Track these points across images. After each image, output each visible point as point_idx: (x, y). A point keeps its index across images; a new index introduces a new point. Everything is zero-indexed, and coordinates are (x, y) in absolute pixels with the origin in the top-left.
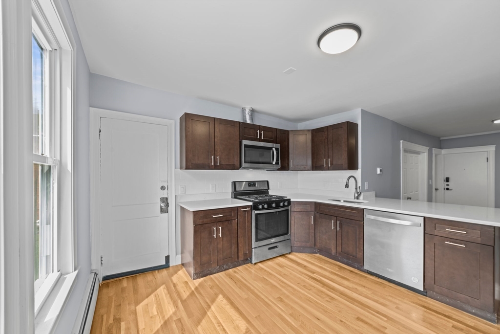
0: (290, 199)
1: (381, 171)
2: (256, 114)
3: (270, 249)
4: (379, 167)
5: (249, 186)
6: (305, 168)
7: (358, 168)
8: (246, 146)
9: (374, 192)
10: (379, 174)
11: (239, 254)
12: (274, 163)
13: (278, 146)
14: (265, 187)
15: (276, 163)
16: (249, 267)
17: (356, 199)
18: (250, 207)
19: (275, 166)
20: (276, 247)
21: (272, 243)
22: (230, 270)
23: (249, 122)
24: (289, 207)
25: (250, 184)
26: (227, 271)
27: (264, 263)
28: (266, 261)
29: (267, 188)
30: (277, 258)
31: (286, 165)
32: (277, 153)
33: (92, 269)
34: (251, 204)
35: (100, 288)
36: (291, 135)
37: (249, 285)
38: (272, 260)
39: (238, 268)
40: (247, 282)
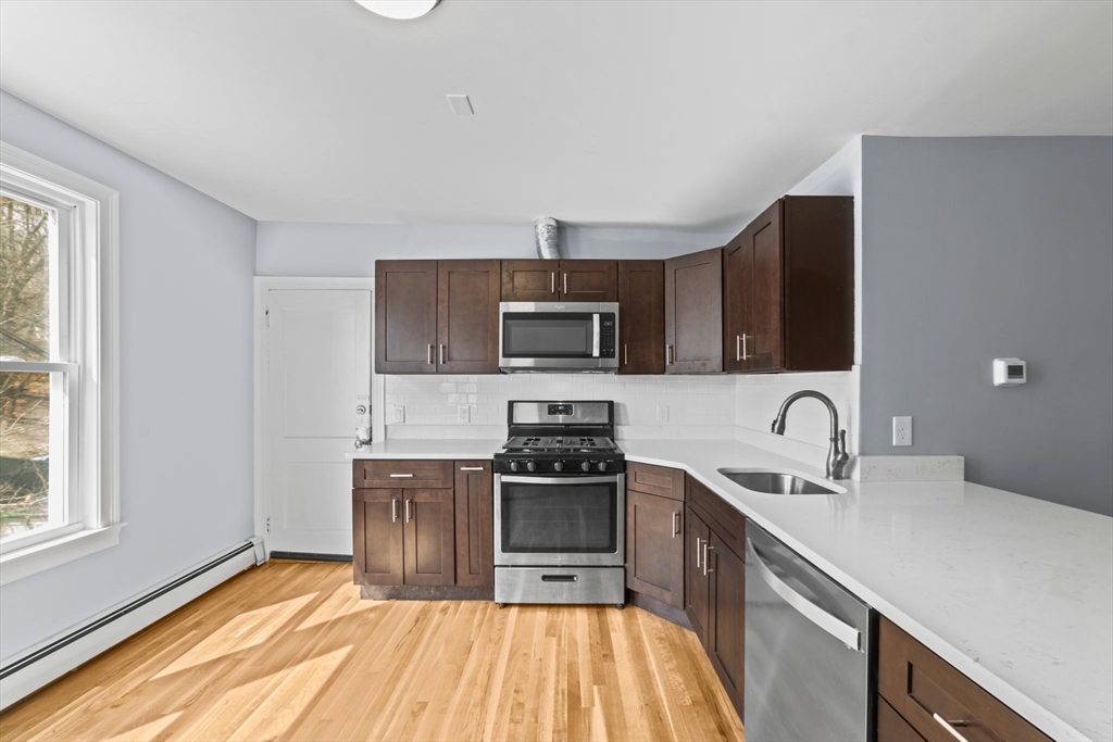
0: (623, 455)
1: (1014, 371)
2: (569, 233)
3: (545, 578)
4: (1001, 356)
5: (550, 412)
6: (704, 364)
7: (851, 362)
8: (507, 316)
9: (962, 458)
10: (1002, 386)
11: (459, 571)
12: (596, 353)
13: (613, 307)
14: (601, 416)
15: (602, 355)
16: (485, 608)
17: (831, 478)
18: (489, 466)
19: (602, 362)
20: (570, 578)
21: (557, 566)
22: (445, 602)
23: (547, 254)
24: (619, 478)
25: (553, 408)
26: (435, 603)
27: (530, 609)
28: (538, 609)
29: (606, 421)
30: (572, 610)
31: (654, 358)
32: (608, 327)
33: (253, 536)
34: (492, 457)
35: (254, 568)
36: (669, 273)
37: (421, 647)
38: (556, 609)
39: (464, 603)
40: (430, 639)
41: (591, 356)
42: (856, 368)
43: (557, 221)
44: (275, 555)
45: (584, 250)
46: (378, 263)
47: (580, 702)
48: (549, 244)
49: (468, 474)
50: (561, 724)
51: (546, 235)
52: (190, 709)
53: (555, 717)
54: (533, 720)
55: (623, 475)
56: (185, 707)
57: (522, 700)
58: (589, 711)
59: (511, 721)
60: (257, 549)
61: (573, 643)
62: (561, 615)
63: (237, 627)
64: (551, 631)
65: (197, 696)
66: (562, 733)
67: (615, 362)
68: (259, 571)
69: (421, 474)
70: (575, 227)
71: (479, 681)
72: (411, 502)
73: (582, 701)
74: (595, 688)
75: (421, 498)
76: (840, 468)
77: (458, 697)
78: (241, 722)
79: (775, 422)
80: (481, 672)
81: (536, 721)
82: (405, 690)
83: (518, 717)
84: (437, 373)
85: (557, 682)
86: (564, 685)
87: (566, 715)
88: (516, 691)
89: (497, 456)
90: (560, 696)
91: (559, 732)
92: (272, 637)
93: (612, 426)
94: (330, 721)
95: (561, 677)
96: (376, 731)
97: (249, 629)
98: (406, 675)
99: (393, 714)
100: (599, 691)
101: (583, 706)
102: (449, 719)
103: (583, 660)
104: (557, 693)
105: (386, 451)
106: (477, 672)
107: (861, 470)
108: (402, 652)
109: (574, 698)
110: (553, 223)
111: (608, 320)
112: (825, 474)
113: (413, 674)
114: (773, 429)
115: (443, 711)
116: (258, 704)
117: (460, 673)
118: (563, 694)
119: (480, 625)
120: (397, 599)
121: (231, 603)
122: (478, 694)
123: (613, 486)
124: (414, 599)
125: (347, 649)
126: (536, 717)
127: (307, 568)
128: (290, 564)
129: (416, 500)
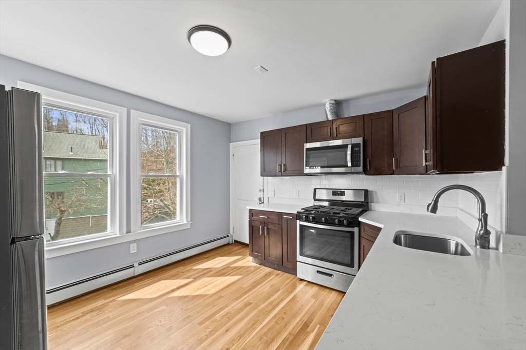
3: (318, 272)
8: (308, 150)
11: (284, 260)
12: (349, 164)
13: (359, 140)
14: (360, 197)
15: (353, 165)
16: (293, 279)
17: (478, 247)
18: (295, 216)
19: (353, 169)
20: (330, 275)
21: (324, 268)
22: (280, 272)
23: (330, 118)
24: (356, 230)
25: (335, 193)
26: (276, 271)
27: (312, 285)
28: (315, 286)
29: (363, 200)
30: (331, 291)
31: (386, 166)
32: (356, 151)
33: (229, 233)
34: (296, 213)
35: (228, 244)
36: (396, 116)
37: (261, 285)
38: (323, 288)
39: (286, 274)
40: (267, 283)
41: (346, 166)
42: (504, 168)
43: (335, 100)
44: (236, 241)
45: (352, 111)
46: (262, 133)
47: (308, 328)
48: (331, 112)
49: (287, 219)
50: (294, 332)
51: (329, 109)
52: (196, 279)
53: (293, 328)
54: (284, 325)
55: (358, 228)
56: (195, 278)
57: (284, 317)
58: (309, 333)
59: (276, 322)
60: (230, 238)
61: (321, 304)
62: (324, 292)
63: (215, 261)
64: (315, 296)
65: (198, 277)
66: (292, 336)
67: (360, 169)
68: (230, 246)
69: (271, 217)
70: (347, 101)
71: (273, 304)
72: (267, 228)
73: (309, 328)
74: (318, 326)
75: (271, 227)
76: (483, 240)
77: (263, 306)
78: (203, 287)
79: (430, 204)
80: (276, 301)
81: (285, 327)
82: (248, 296)
83: (279, 322)
84: (281, 176)
85: (303, 316)
86: (305, 319)
87: (298, 330)
88: (285, 313)
89: (298, 212)
90: (301, 322)
91: (291, 334)
92: (222, 267)
93: (367, 203)
94: (223, 297)
95: (306, 315)
96: (232, 305)
97: (219, 262)
98: (251, 292)
99: (240, 303)
100: (319, 328)
101: (308, 330)
102: (256, 311)
103: (322, 312)
104: (300, 320)
105: (268, 208)
106: (275, 300)
107: (503, 244)
108: (254, 284)
109: (306, 325)
110: (334, 102)
111: (356, 147)
112: (475, 244)
113: (254, 292)
114: (428, 209)
115: (255, 308)
116: (210, 284)
117: (269, 298)
118: (302, 322)
119: (287, 284)
120: (264, 266)
121: (218, 253)
122: (270, 307)
123: (352, 233)
124: (270, 268)
125: (240, 277)
126: (286, 325)
127: (243, 248)
128: (239, 245)
129: (269, 227)
